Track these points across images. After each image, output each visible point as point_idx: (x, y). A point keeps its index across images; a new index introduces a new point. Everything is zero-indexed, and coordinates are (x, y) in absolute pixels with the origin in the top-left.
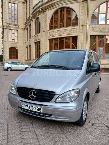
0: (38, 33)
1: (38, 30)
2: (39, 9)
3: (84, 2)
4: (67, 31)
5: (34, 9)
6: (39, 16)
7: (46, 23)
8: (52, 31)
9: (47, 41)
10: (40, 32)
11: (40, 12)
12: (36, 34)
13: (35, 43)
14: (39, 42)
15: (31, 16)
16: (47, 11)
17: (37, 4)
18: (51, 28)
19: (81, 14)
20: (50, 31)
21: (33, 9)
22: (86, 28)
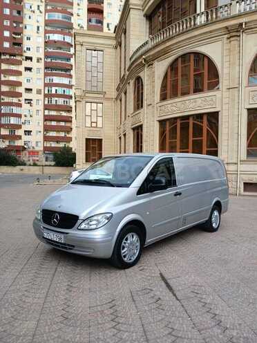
0: (138, 108)
1: (139, 104)
2: (141, 60)
3: (232, 39)
4: (195, 102)
5: (132, 60)
6: (141, 75)
7: (153, 87)
8: (165, 103)
9: (155, 125)
10: (142, 106)
11: (142, 66)
12: (135, 111)
13: (134, 129)
14: (141, 126)
15: (127, 73)
16: (156, 63)
17: (137, 50)
18: (164, 97)
19: (226, 65)
20: (160, 104)
21: (130, 59)
22: (237, 94)
